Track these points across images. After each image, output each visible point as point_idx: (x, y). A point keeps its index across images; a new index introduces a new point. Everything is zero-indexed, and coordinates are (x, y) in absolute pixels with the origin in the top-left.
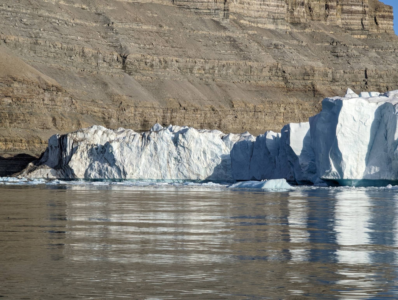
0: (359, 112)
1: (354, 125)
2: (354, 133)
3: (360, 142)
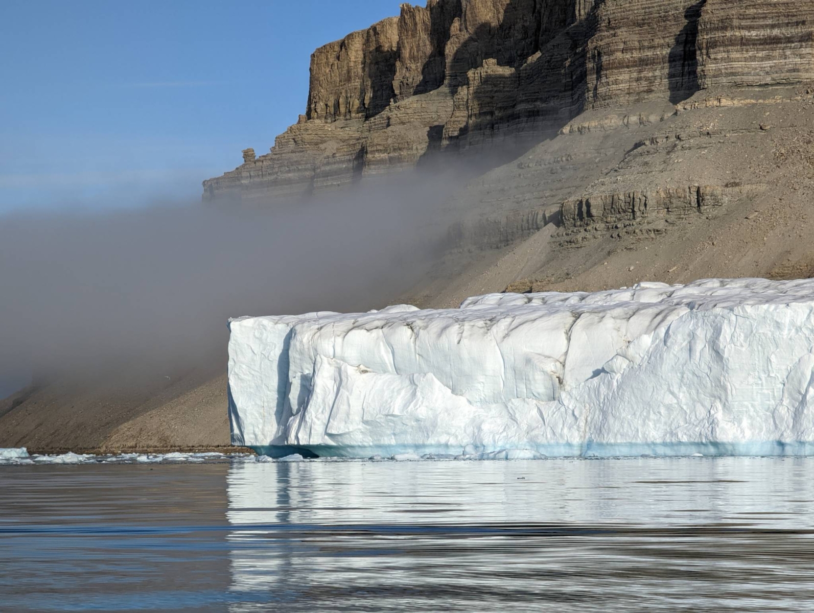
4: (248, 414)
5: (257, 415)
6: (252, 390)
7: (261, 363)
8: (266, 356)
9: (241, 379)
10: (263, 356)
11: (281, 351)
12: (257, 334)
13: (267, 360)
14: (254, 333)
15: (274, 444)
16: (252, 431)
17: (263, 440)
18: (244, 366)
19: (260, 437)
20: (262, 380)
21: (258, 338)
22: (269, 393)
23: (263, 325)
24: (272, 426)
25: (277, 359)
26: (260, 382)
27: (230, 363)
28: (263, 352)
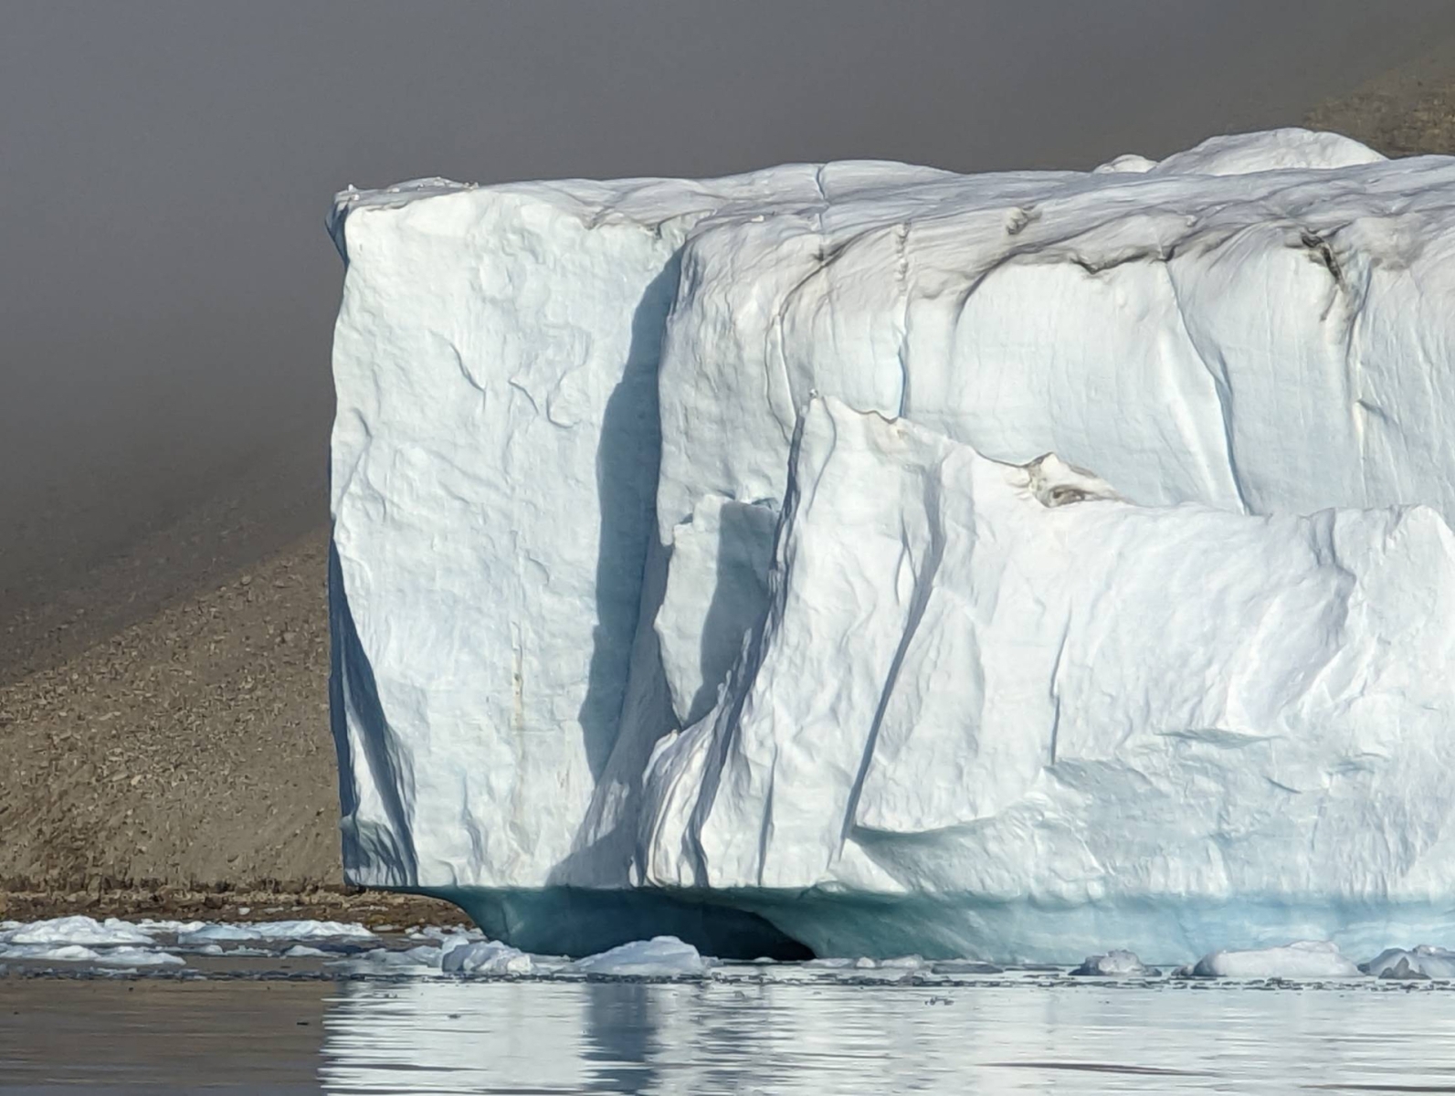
0: (507, 308)
1: (467, 423)
2: (466, 490)
3: (521, 565)
4: (432, 717)
5: (483, 720)
6: (458, 587)
7: (510, 438)
8: (540, 401)
9: (399, 526)
10: (519, 399)
11: (620, 376)
12: (491, 281)
13: (540, 423)
14: (476, 271)
15: (576, 882)
16: (458, 808)
17: (513, 859)
18: (418, 455)
19: (500, 840)
20: (514, 534)
21: (493, 301)
22: (547, 600)
23: (522, 232)
24: (565, 782)
25: (598, 417)
26: (505, 540)
27: (344, 437)
28: (521, 380)
